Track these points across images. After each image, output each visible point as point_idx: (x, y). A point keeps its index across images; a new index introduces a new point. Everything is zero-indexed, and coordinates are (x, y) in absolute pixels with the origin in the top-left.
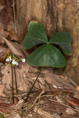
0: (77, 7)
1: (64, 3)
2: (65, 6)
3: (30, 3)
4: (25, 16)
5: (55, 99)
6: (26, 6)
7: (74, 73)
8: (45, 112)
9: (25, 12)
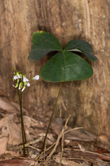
0: (79, 29)
1: (62, 26)
2: (63, 31)
3: (15, 37)
4: (9, 60)
5: (79, 148)
6: (10, 45)
7: (89, 125)
8: (71, 162)
9: (9, 54)
